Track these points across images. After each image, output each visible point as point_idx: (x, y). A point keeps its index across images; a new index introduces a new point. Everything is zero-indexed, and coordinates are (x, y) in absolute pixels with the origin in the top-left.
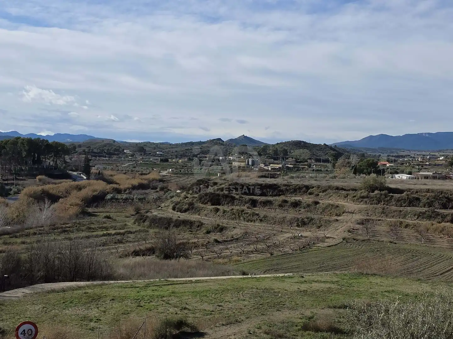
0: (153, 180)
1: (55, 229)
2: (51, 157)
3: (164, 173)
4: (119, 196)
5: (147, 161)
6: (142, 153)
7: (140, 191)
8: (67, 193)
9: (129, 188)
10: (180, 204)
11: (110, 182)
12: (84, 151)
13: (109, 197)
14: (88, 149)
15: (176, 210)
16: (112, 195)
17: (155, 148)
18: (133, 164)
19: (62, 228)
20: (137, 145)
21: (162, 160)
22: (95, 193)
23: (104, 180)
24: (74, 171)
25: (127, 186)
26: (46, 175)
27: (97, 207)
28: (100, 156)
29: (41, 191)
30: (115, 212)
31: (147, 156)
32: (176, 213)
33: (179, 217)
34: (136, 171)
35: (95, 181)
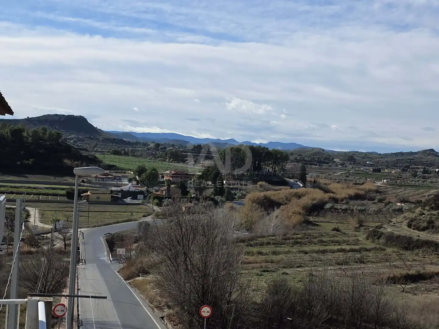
0: (370, 191)
1: (287, 240)
2: (271, 164)
3: (379, 184)
4: (338, 206)
5: (359, 171)
6: (352, 162)
7: (359, 202)
8: (288, 200)
9: (345, 198)
10: (416, 221)
11: (326, 191)
12: (296, 159)
13: (328, 206)
14: (299, 157)
15: (413, 228)
16: (331, 205)
17: (364, 158)
18: (345, 173)
19: (293, 238)
20: (345, 154)
21: (374, 171)
22: (315, 202)
23: (321, 188)
24: (291, 178)
25: (343, 196)
26: (266, 181)
27: (317, 215)
28: (311, 164)
29: (263, 197)
30: (337, 223)
31: (356, 165)
32: (413, 231)
33: (419, 236)
34: (350, 180)
35: (312, 189)
